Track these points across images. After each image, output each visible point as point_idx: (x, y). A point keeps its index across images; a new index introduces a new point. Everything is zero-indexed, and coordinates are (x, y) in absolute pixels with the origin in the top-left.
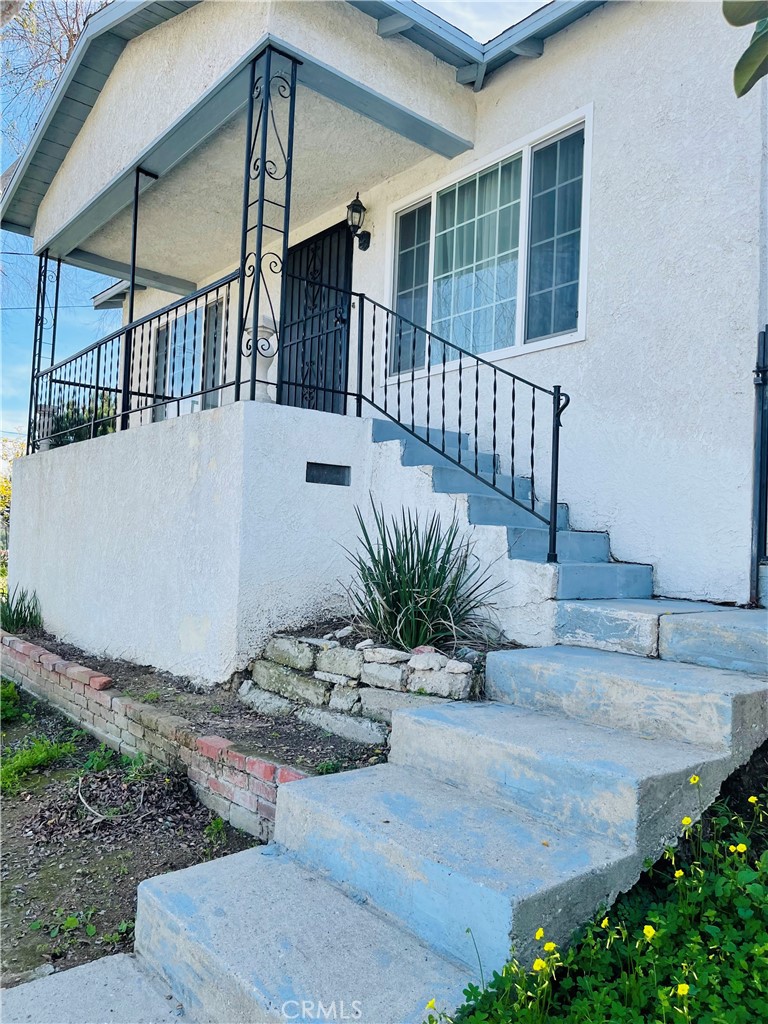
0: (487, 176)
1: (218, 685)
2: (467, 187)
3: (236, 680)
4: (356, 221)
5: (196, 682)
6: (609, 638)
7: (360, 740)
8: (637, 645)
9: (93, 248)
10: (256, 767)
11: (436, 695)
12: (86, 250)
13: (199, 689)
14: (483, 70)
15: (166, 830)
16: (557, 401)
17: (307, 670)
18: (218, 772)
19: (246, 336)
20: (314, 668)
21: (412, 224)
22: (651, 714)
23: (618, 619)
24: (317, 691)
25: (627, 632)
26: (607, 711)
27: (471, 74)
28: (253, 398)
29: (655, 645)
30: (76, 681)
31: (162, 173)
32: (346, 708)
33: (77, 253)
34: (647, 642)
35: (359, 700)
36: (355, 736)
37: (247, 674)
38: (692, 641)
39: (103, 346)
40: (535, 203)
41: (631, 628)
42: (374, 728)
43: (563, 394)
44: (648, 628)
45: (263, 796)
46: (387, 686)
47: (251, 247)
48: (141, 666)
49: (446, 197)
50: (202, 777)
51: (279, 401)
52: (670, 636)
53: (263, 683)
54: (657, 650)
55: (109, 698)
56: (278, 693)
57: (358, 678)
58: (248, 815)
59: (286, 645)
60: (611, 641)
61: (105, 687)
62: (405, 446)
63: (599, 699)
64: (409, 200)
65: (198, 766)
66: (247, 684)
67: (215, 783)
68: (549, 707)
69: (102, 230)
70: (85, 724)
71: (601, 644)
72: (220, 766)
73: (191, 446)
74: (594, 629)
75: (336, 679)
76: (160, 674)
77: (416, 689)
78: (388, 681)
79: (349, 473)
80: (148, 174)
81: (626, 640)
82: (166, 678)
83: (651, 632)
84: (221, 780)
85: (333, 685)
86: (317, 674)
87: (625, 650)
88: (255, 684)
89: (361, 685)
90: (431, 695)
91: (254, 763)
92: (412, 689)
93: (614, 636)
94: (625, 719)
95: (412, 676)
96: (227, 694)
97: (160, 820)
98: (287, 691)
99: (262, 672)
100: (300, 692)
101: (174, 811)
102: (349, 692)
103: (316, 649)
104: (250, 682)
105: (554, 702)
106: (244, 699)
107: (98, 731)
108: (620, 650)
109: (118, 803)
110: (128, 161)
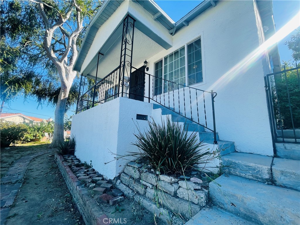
2: (171, 55)
3: (115, 179)
4: (146, 65)
8: (261, 177)
9: (92, 74)
12: (90, 75)
16: (212, 95)
17: (138, 179)
19: (121, 82)
20: (140, 179)
21: (158, 65)
23: (250, 167)
24: (141, 189)
25: (255, 172)
27: (173, 31)
28: (122, 96)
29: (271, 178)
31: (104, 54)
32: (152, 198)
34: (266, 177)
37: (118, 178)
40: (188, 56)
41: (257, 170)
43: (214, 93)
47: (123, 60)
51: (129, 98)
52: (279, 176)
53: (124, 181)
56: (128, 186)
57: (156, 186)
59: (131, 169)
60: (248, 174)
62: (162, 110)
64: (157, 60)
71: (243, 175)
75: (148, 185)
77: (181, 197)
79: (147, 117)
80: (101, 54)
81: (255, 175)
83: (268, 173)
85: (147, 187)
86: (141, 181)
87: (255, 178)
95: (178, 190)
98: (131, 186)
99: (123, 177)
100: (136, 188)
104: (120, 181)
106: (118, 186)
110: (97, 51)
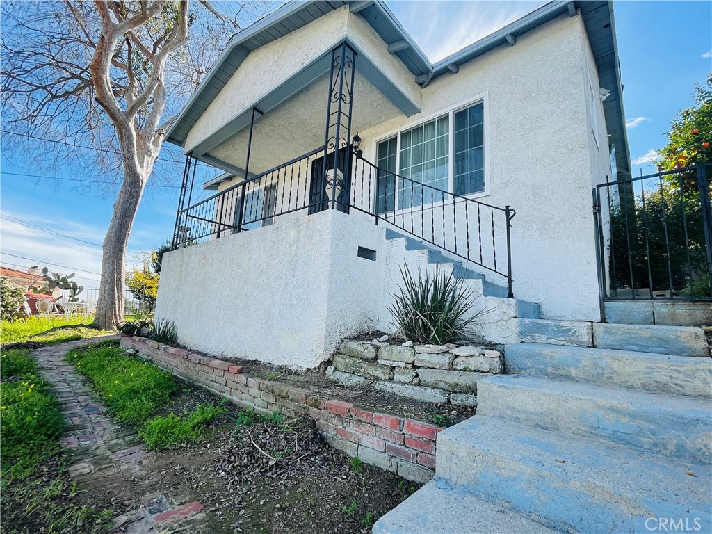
0: (431, 124)
1: (309, 370)
2: (418, 130)
3: (323, 366)
4: (357, 145)
5: (293, 368)
6: (558, 337)
7: (427, 400)
8: (578, 341)
9: (215, 154)
10: (383, 420)
11: (478, 371)
12: (212, 155)
13: (295, 372)
14: (431, 75)
15: (319, 466)
16: (508, 214)
17: (372, 359)
18: (345, 425)
20: (376, 358)
21: (386, 148)
22: (650, 378)
23: (563, 327)
24: (384, 371)
25: (570, 333)
26: (611, 377)
27: (424, 79)
29: (591, 340)
30: (217, 369)
31: (265, 112)
32: (407, 381)
33: (206, 155)
34: (586, 338)
35: (417, 376)
36: (423, 398)
37: (329, 362)
38: (618, 337)
39: (226, 194)
40: (456, 135)
41: (573, 331)
42: (438, 393)
43: (511, 210)
44: (585, 331)
45: (390, 440)
46: (438, 367)
48: (249, 361)
49: (405, 135)
50: (330, 427)
52: (602, 335)
53: (341, 367)
54: (593, 343)
55: (245, 378)
56: (353, 373)
57: (413, 363)
58: (376, 454)
59: (354, 345)
60: (559, 339)
61: (240, 372)
62: (408, 241)
63: (603, 369)
64: (385, 135)
65: (326, 420)
66: (330, 370)
67: (343, 433)
68: (560, 376)
69: (222, 144)
70: (224, 395)
71: (552, 341)
72: (348, 420)
73: (291, 236)
74: (547, 333)
75: (395, 364)
76: (265, 365)
77: (462, 368)
78: (438, 363)
79: (375, 254)
80: (258, 111)
81: (570, 338)
82: (270, 367)
83: (588, 333)
84: (348, 429)
85: (394, 368)
86: (379, 361)
87: (569, 344)
88: (336, 368)
89: (415, 367)
90: (474, 371)
91: (380, 418)
92: (458, 368)
93: (562, 336)
94: (627, 382)
95: (456, 360)
96: (318, 375)
97: (312, 459)
98: (360, 372)
99: (339, 361)
100: (371, 372)
101: (318, 453)
102: (407, 371)
103: (376, 347)
104: (333, 367)
105: (564, 373)
106: (331, 377)
107: (235, 399)
108: (565, 343)
109: (281, 448)
110: (249, 103)
